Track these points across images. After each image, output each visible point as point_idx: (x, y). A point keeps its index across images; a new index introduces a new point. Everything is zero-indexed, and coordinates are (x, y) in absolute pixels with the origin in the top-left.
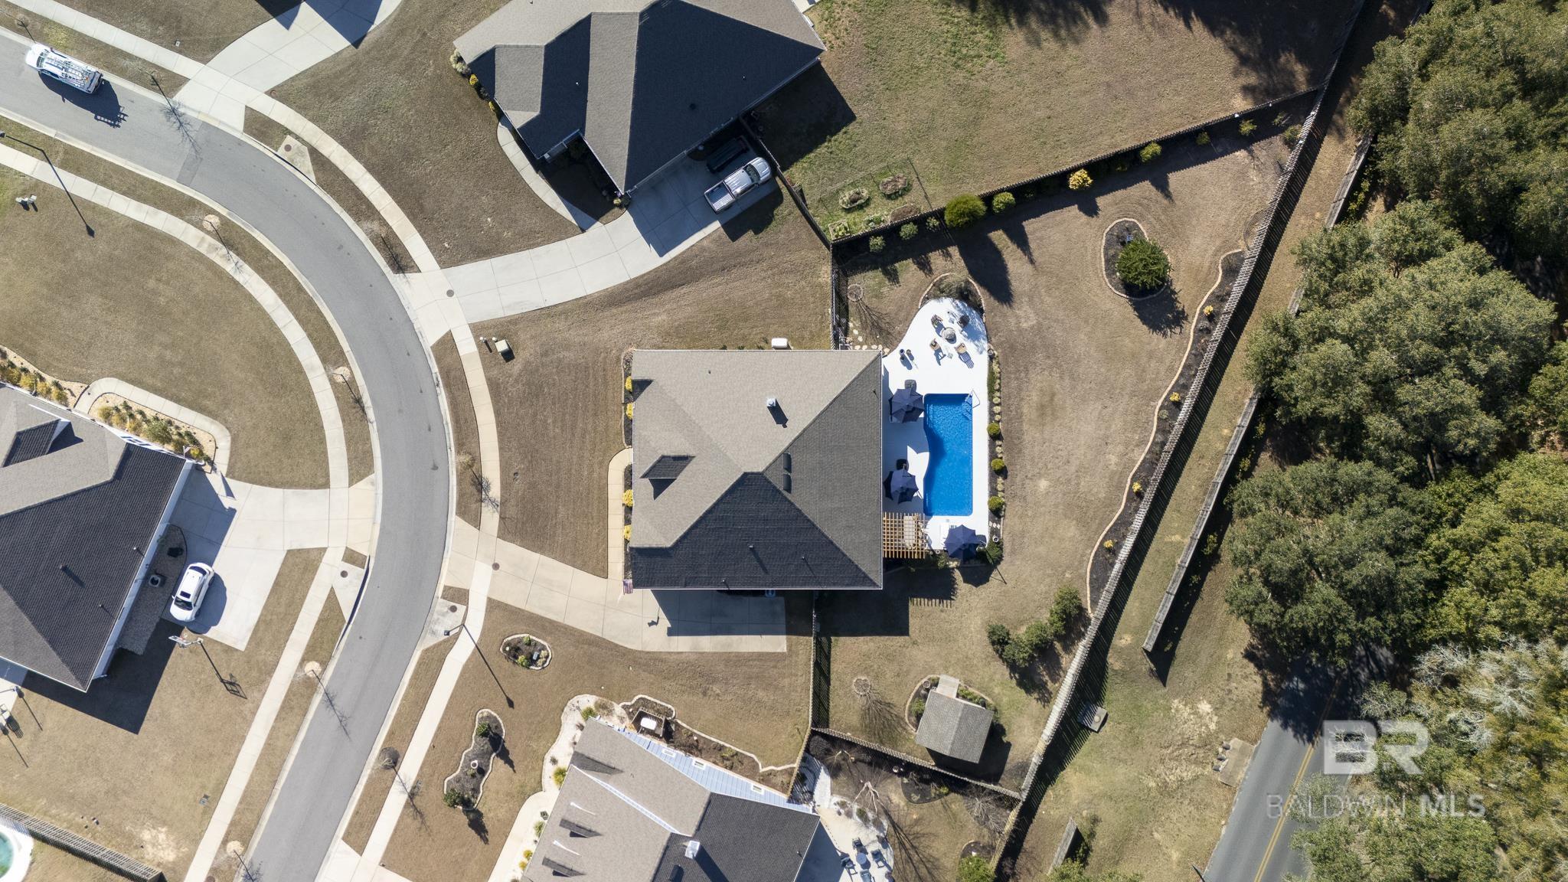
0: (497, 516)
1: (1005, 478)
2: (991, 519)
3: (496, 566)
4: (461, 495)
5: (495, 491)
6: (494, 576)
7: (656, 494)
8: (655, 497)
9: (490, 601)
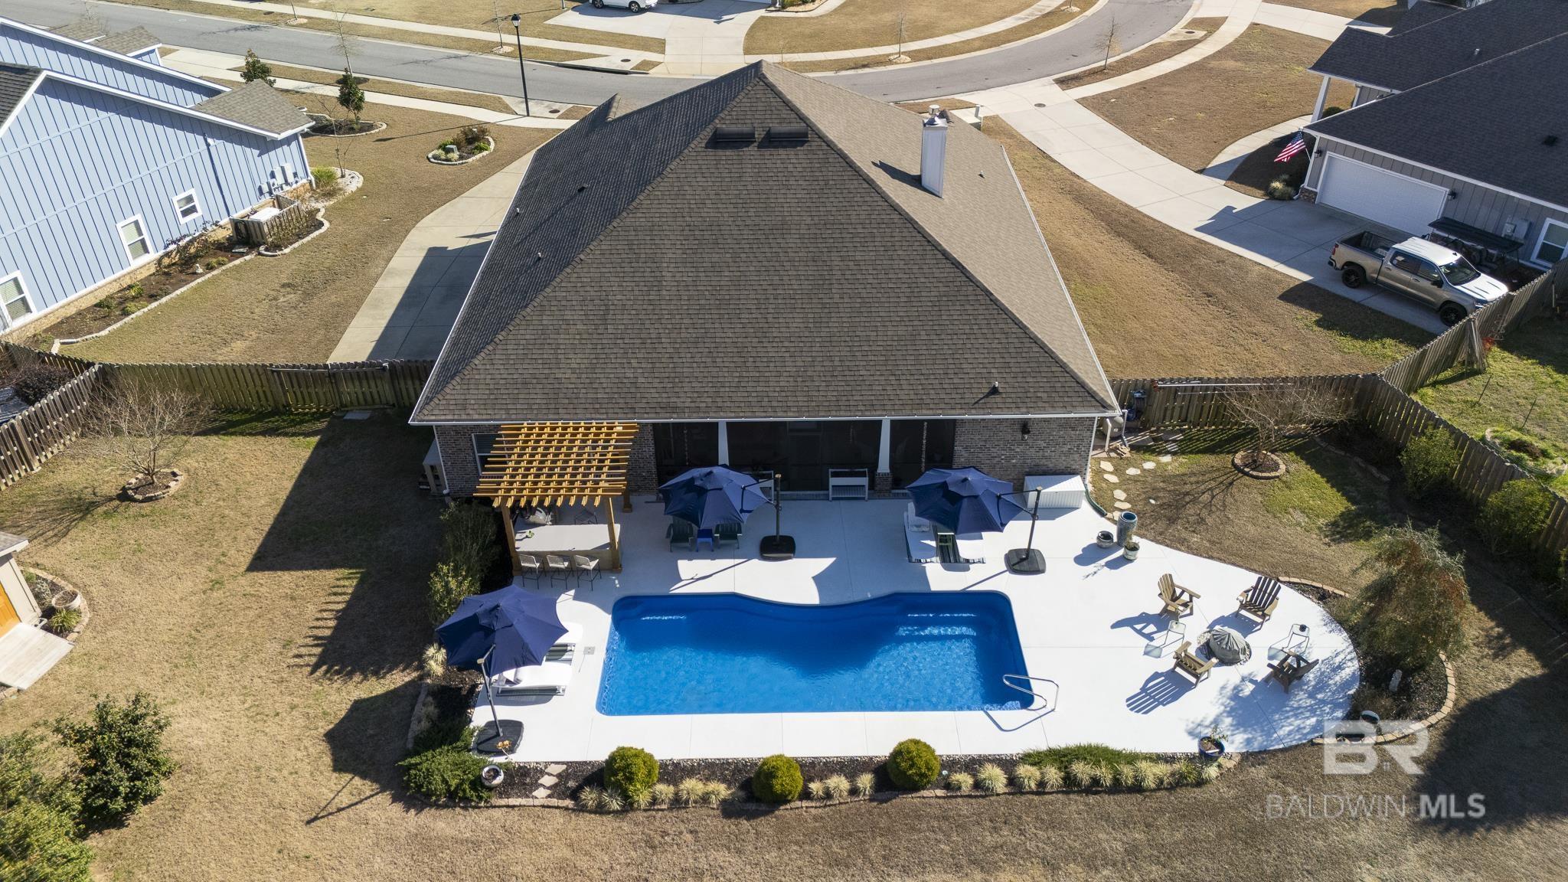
1: (729, 810)
2: (573, 769)
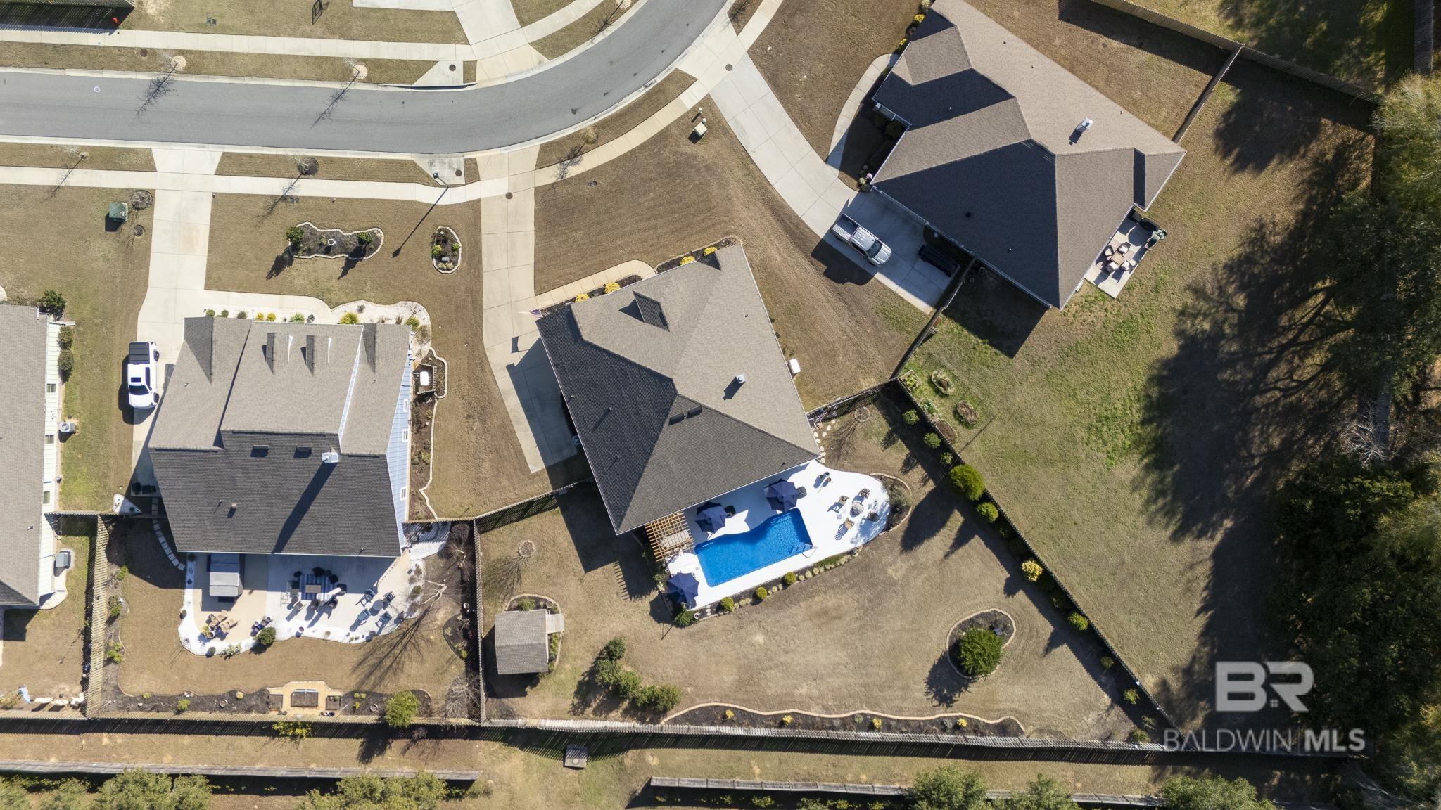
0: (553, 180)
1: (753, 604)
2: (712, 605)
3: (509, 196)
4: (559, 143)
5: (574, 171)
6: (500, 197)
7: (624, 310)
8: (621, 310)
9: (478, 202)
